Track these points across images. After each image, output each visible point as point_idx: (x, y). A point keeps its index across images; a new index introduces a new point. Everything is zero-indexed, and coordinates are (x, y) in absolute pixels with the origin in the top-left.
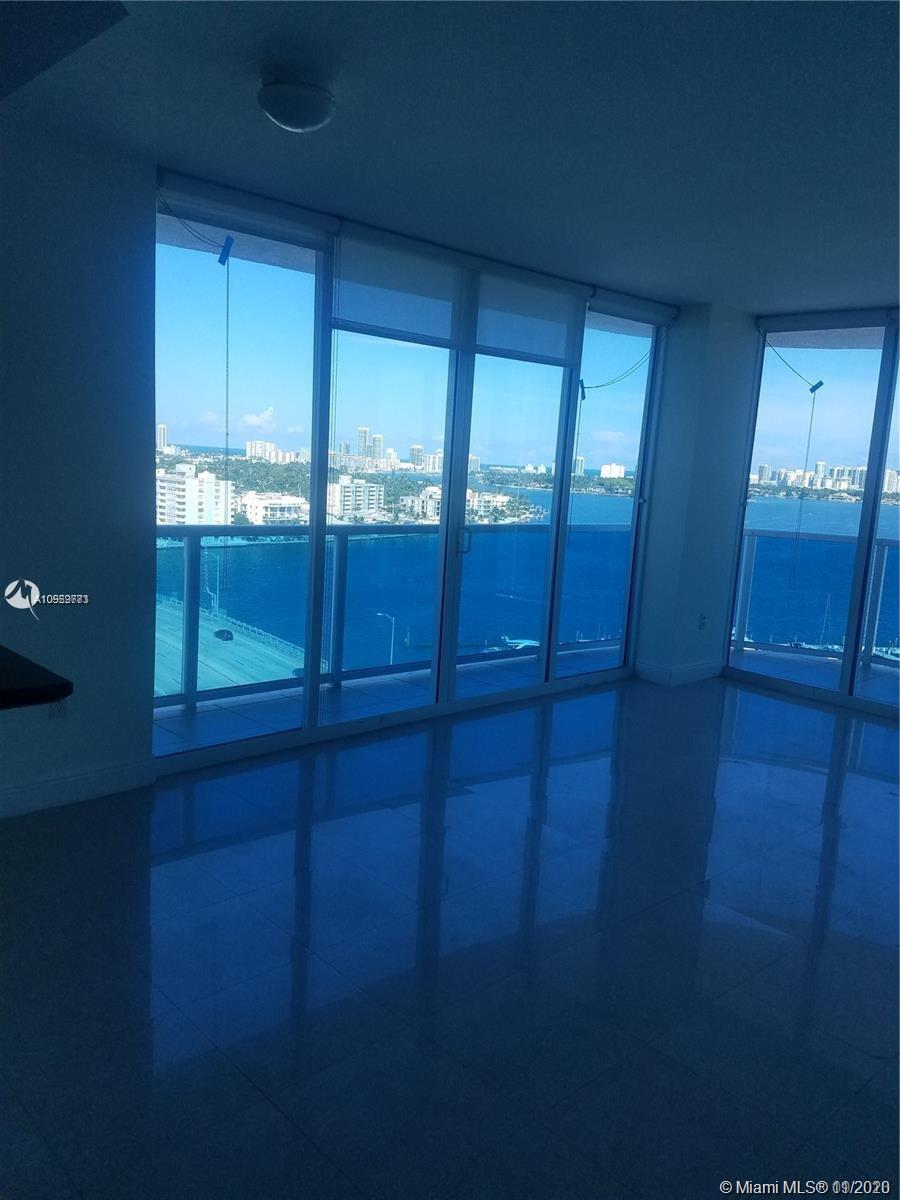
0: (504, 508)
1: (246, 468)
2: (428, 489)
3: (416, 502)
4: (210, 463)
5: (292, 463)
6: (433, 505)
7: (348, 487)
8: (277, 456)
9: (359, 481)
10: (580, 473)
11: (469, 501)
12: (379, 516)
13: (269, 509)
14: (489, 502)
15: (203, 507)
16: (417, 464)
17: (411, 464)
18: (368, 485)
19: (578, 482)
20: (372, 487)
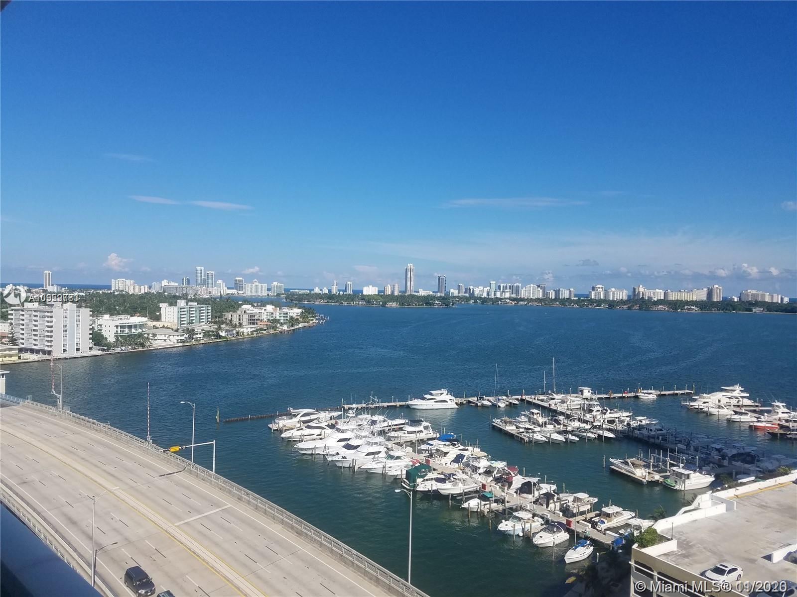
0: (299, 317)
1: (109, 299)
2: (242, 307)
3: (235, 316)
4: (81, 297)
5: (145, 293)
6: (247, 317)
7: (183, 308)
8: (134, 289)
9: (192, 303)
10: (350, 292)
11: (272, 313)
12: (207, 328)
13: (119, 327)
14: (287, 313)
15: (68, 328)
16: (240, 290)
17: (235, 290)
18: (199, 306)
19: (348, 298)
20: (202, 307)
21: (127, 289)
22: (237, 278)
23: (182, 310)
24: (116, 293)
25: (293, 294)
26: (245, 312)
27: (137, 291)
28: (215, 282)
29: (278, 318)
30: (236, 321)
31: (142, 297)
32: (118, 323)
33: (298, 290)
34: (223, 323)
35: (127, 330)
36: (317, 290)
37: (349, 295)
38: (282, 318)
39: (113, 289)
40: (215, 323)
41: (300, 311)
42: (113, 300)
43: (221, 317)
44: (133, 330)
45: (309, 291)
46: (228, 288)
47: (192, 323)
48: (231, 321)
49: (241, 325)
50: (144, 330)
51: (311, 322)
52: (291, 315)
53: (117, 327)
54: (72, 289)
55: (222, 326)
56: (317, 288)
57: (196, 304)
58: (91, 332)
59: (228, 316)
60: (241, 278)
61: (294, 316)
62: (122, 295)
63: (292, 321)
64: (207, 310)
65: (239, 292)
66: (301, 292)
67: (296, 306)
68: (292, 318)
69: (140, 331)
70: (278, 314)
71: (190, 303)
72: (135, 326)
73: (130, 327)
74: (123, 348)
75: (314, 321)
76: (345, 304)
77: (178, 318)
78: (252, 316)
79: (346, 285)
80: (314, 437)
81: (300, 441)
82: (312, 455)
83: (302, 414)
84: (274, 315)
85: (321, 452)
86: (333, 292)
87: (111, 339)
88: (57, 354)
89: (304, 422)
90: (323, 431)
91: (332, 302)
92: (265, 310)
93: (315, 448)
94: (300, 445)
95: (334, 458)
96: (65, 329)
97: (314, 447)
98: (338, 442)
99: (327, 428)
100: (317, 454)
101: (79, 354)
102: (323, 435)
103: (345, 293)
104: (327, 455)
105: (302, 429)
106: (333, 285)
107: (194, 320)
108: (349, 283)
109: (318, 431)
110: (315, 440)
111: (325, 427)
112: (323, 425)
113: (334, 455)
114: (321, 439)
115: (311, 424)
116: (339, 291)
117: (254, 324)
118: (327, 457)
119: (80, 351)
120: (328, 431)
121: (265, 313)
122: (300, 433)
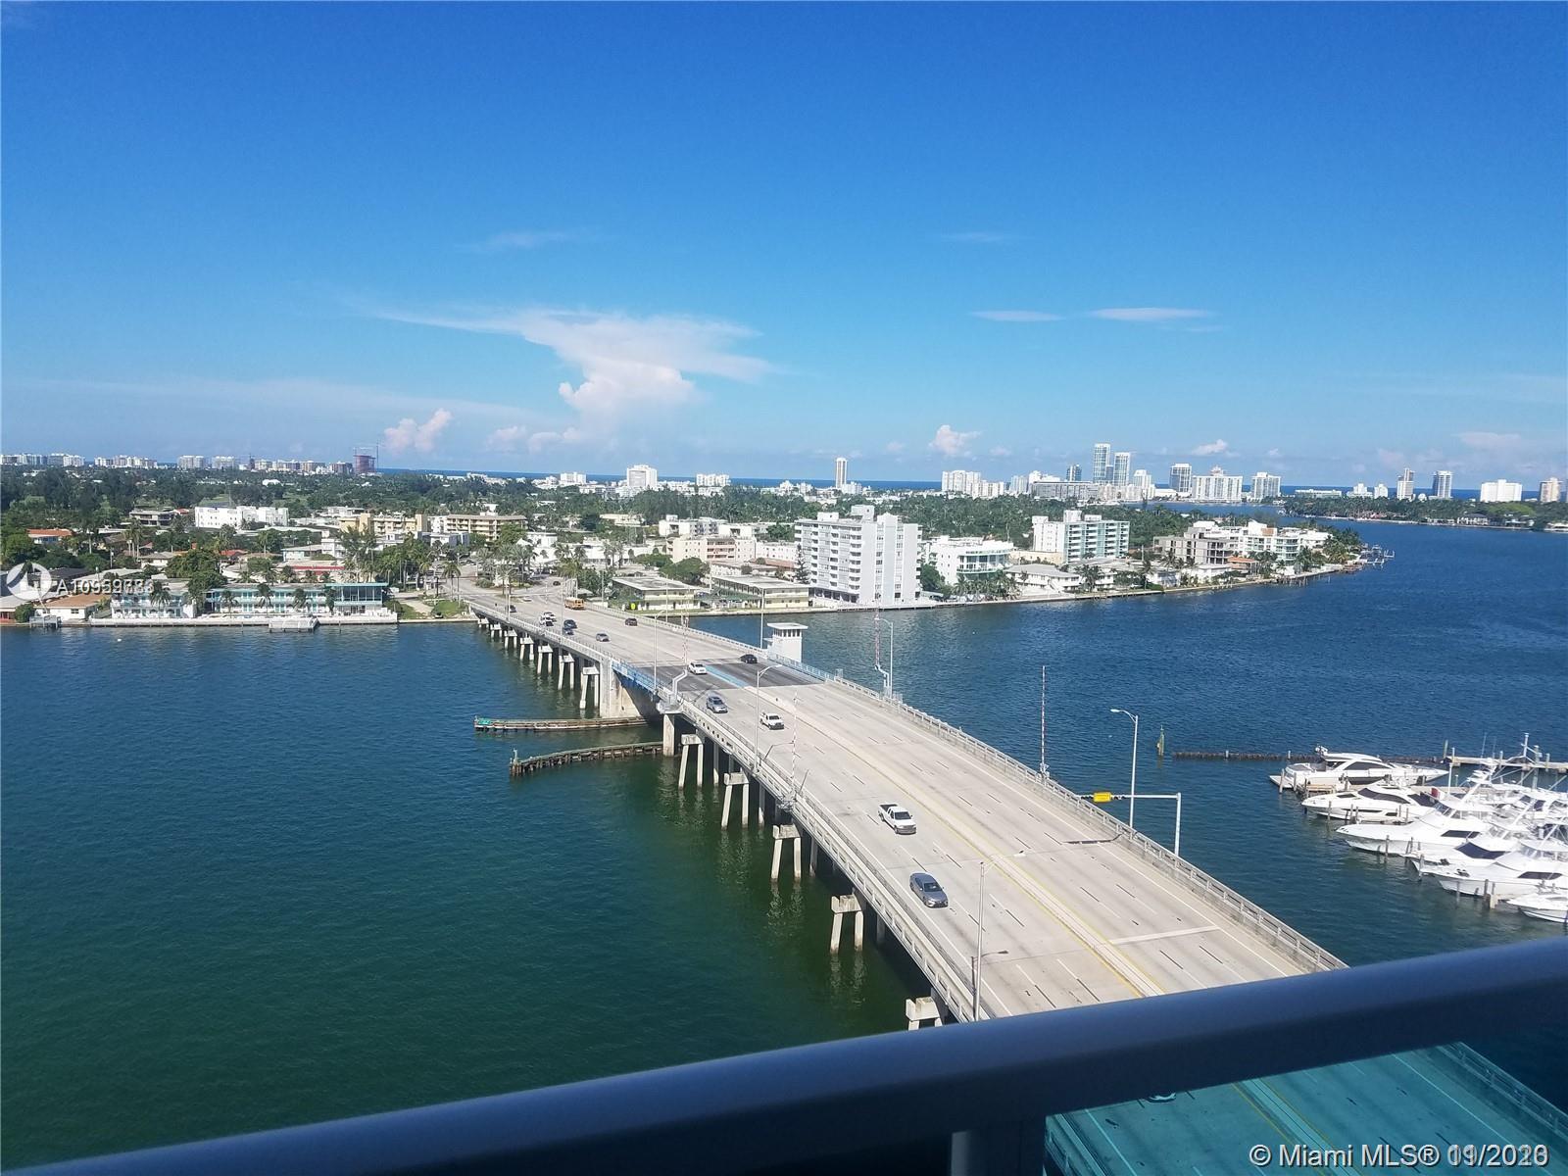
0: (1321, 550)
1: (940, 507)
2: (1196, 525)
3: (1178, 543)
4: (896, 503)
5: (999, 496)
6: (1206, 547)
7: (1075, 526)
8: (981, 489)
9: (1093, 517)
10: (1444, 494)
11: (1261, 540)
12: (1123, 566)
13: (965, 559)
14: (1295, 541)
15: (882, 558)
16: (1182, 490)
17: (1172, 490)
18: (1106, 522)
19: (1440, 509)
20: (1112, 524)
21: (968, 489)
22: (1178, 466)
23: (1074, 529)
24: (950, 497)
25: (1304, 499)
26: (1201, 536)
27: (985, 492)
28: (1132, 473)
29: (1273, 549)
30: (1180, 553)
31: (996, 503)
32: (963, 551)
33: (1315, 488)
34: (1153, 557)
35: (978, 564)
36: (1360, 490)
37: (1445, 501)
38: (1284, 551)
39: (944, 488)
40: (1137, 557)
41: (1323, 536)
42: (946, 508)
43: (1148, 543)
44: (989, 565)
45: (1340, 493)
46: (1158, 486)
47: (1091, 555)
48: (1171, 552)
49: (1191, 562)
50: (1007, 565)
51: (1350, 562)
52: (1304, 544)
53: (962, 558)
54: (879, 488)
55: (1152, 563)
56: (1361, 485)
57: (1099, 517)
58: (919, 566)
59: (1165, 542)
60: (1186, 466)
61: (1311, 545)
62: (961, 501)
63: (1307, 558)
64: (1122, 530)
65: (1180, 494)
66: (1321, 494)
67: (1312, 524)
68: (1306, 551)
69: (1000, 567)
70: (1274, 543)
71: (1087, 517)
72: (993, 558)
73: (983, 559)
74: (971, 597)
75: (1357, 560)
76: (1433, 522)
77: (1065, 545)
78: (1216, 544)
79: (1436, 480)
80: (1381, 816)
81: (1346, 822)
82: (1378, 853)
83: (1349, 763)
84: (1265, 544)
85: (1401, 851)
86: (1401, 496)
87: (951, 580)
88: (866, 601)
89: (1355, 781)
90: (1404, 806)
91: (1398, 518)
92: (1246, 532)
93: (1387, 841)
94: (1351, 830)
95: (1437, 870)
96: (879, 559)
97: (1384, 838)
98: (1443, 835)
99: (1412, 801)
100: (1391, 855)
101: (899, 604)
102: (1404, 815)
103: (1431, 497)
104: (1418, 860)
105: (1352, 796)
106: (1401, 479)
107: (1094, 549)
108: (1443, 473)
109: (1392, 806)
110: (1382, 823)
111: (1407, 799)
112: (1403, 794)
113: (1435, 864)
114: (1398, 823)
115: (1372, 787)
116: (1417, 492)
117: (1219, 561)
118: (1417, 864)
119: (902, 598)
120: (1416, 809)
121: (1246, 539)
122: (1347, 803)
